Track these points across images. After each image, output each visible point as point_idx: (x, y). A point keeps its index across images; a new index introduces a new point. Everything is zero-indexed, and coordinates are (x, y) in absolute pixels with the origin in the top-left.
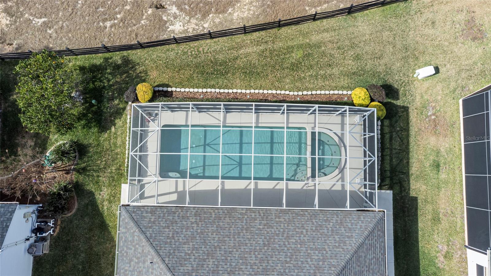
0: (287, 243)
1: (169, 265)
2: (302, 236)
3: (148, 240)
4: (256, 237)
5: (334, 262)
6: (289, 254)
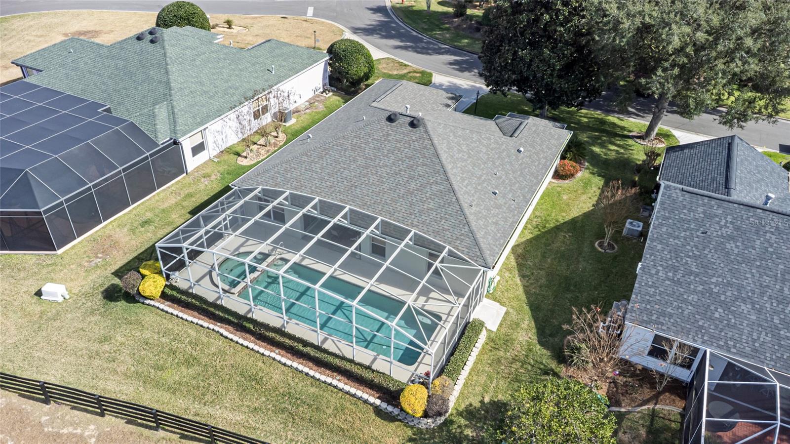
0: (335, 183)
1: (453, 194)
3: (468, 223)
4: (360, 196)
6: (339, 174)
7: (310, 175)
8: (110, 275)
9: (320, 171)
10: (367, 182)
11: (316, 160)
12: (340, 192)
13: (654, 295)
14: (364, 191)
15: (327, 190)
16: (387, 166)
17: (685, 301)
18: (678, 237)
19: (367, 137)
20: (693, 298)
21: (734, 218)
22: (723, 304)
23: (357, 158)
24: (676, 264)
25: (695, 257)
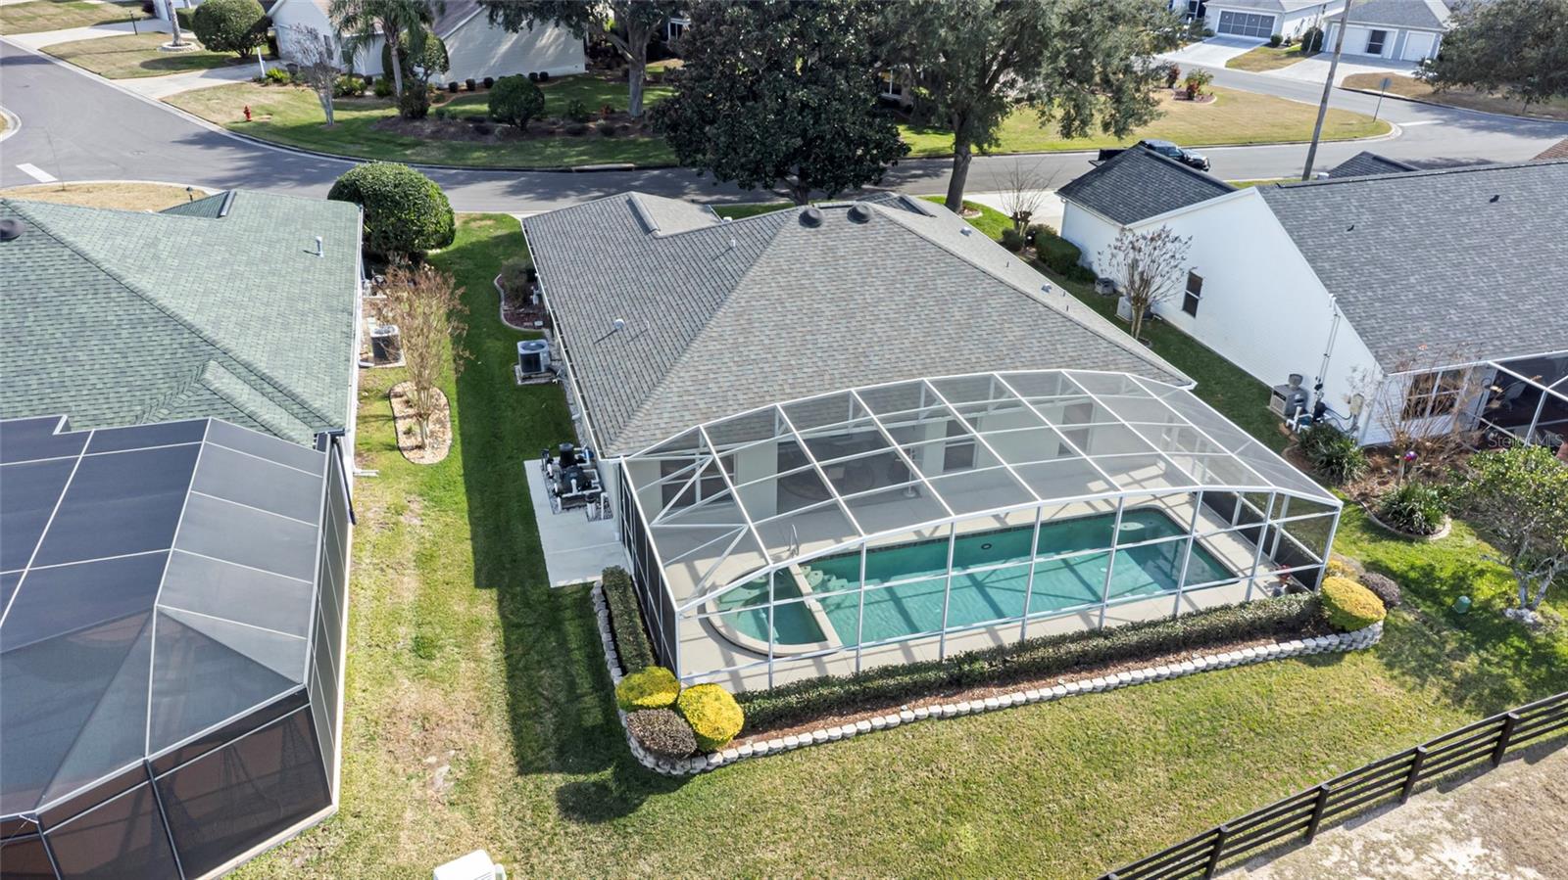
0: (820, 364)
2: (790, 381)
5: (713, 346)
6: (810, 346)
7: (757, 371)
8: (520, 780)
9: (770, 356)
10: (876, 339)
11: (741, 340)
12: (843, 375)
13: (1381, 328)
14: (887, 356)
15: (817, 383)
16: (881, 300)
17: (1414, 319)
18: (1332, 247)
19: (798, 266)
20: (1415, 310)
21: (1359, 200)
22: (1447, 303)
23: (816, 306)
24: (1363, 279)
25: (1373, 262)
